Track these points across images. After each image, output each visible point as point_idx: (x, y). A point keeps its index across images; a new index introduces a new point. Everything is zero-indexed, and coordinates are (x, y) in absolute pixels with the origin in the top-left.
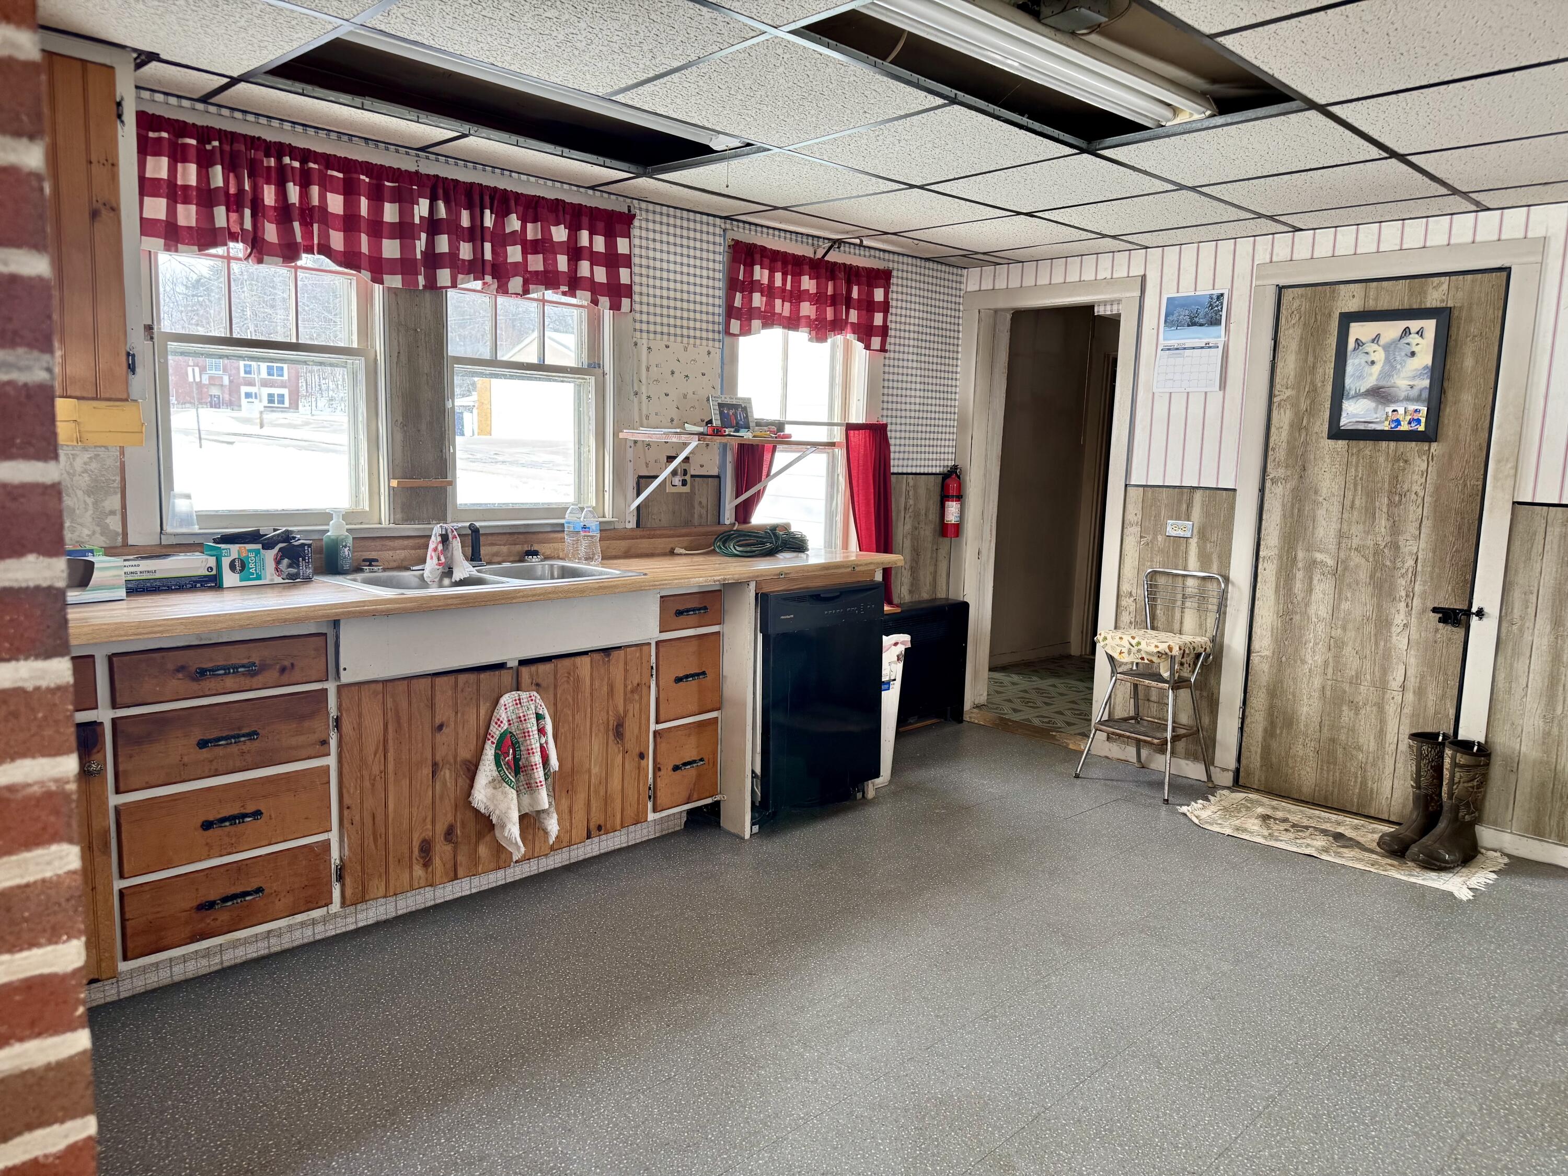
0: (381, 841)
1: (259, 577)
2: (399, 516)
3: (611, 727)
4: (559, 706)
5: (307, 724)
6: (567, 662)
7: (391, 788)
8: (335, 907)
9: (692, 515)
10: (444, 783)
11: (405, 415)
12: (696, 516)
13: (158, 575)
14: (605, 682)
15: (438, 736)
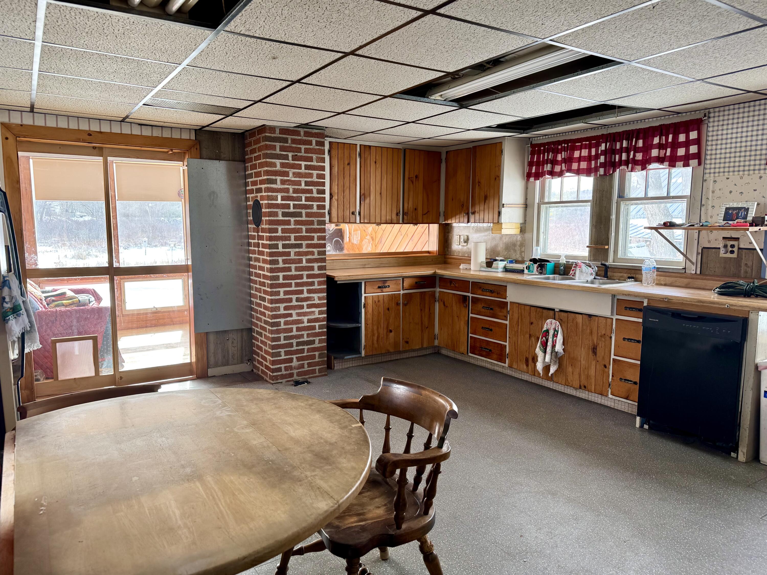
0: (516, 352)
1: (532, 272)
2: (592, 258)
3: (591, 348)
4: (569, 330)
5: (502, 310)
6: (572, 314)
7: (519, 337)
8: (506, 365)
9: (740, 271)
10: (532, 342)
11: (596, 222)
12: (742, 271)
13: (513, 268)
14: (588, 328)
15: (531, 326)
